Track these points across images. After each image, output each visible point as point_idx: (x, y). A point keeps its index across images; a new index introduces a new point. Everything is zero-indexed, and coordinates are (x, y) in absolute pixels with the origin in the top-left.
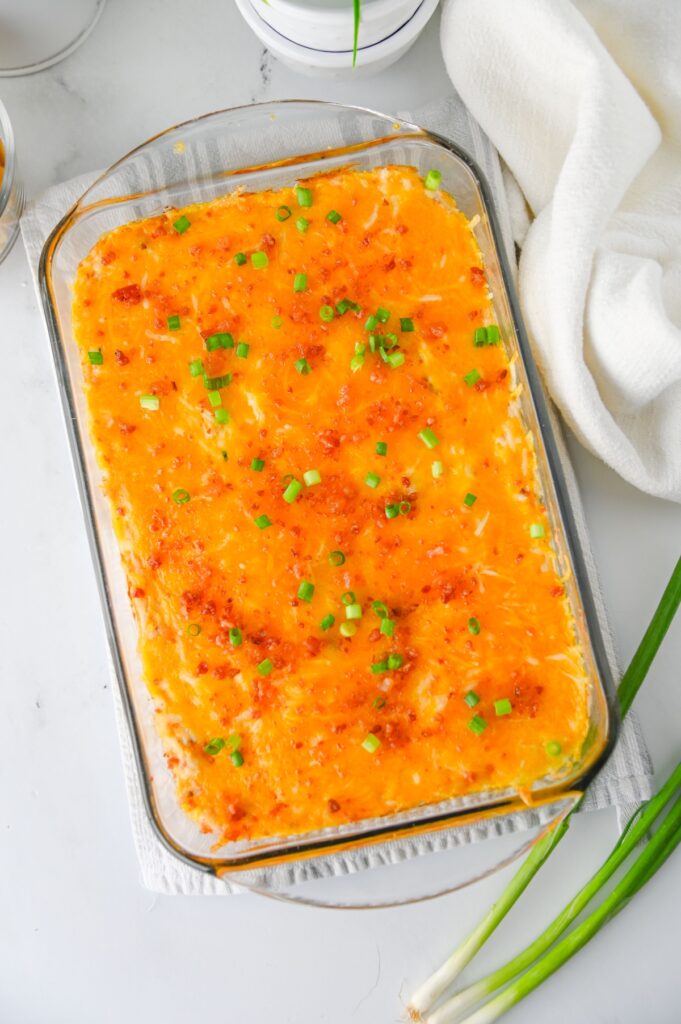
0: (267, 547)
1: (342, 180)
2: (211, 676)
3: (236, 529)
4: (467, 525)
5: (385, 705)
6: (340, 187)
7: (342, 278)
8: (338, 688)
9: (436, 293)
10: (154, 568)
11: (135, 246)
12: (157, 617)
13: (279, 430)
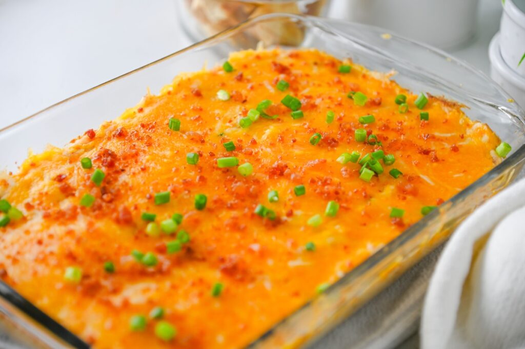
0: (177, 170)
1: (450, 111)
2: (58, 185)
3: (175, 152)
4: (291, 256)
5: (110, 271)
6: (445, 113)
7: (392, 136)
9: (433, 181)
10: (114, 136)
11: (311, 61)
12: (82, 150)
13: (264, 148)
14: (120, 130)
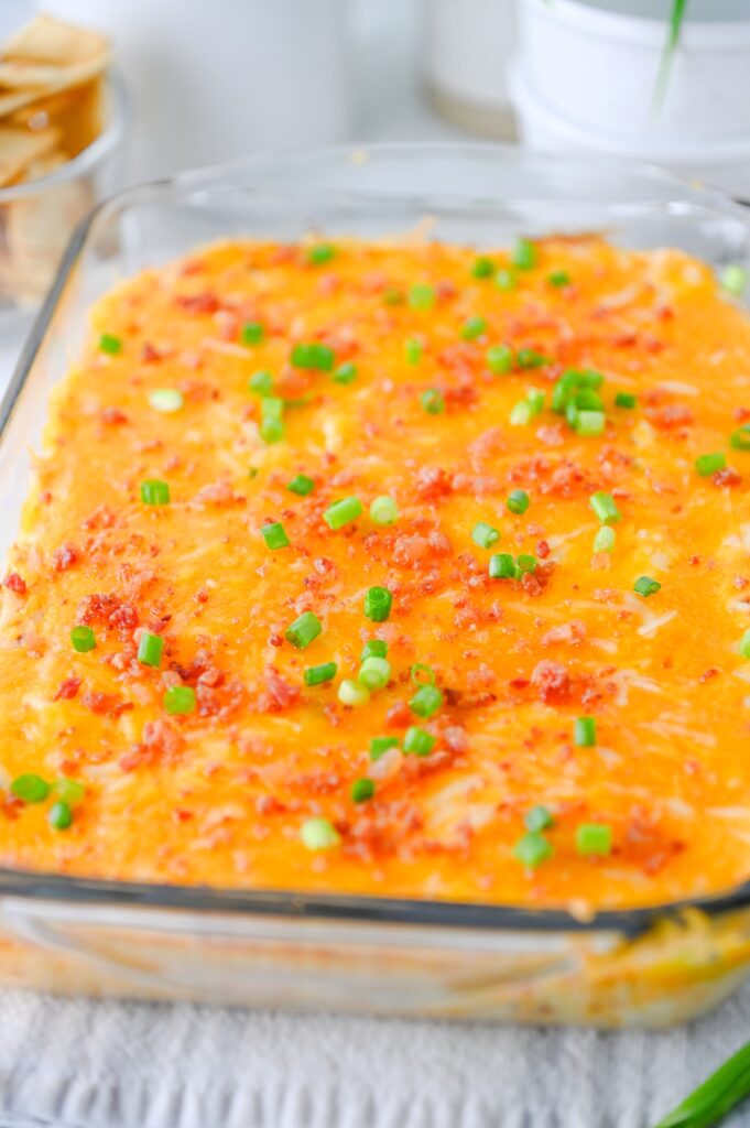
2: (79, 705)
4: (629, 618)
5: (369, 798)
8: (298, 760)
10: (59, 569)
14: (70, 550)
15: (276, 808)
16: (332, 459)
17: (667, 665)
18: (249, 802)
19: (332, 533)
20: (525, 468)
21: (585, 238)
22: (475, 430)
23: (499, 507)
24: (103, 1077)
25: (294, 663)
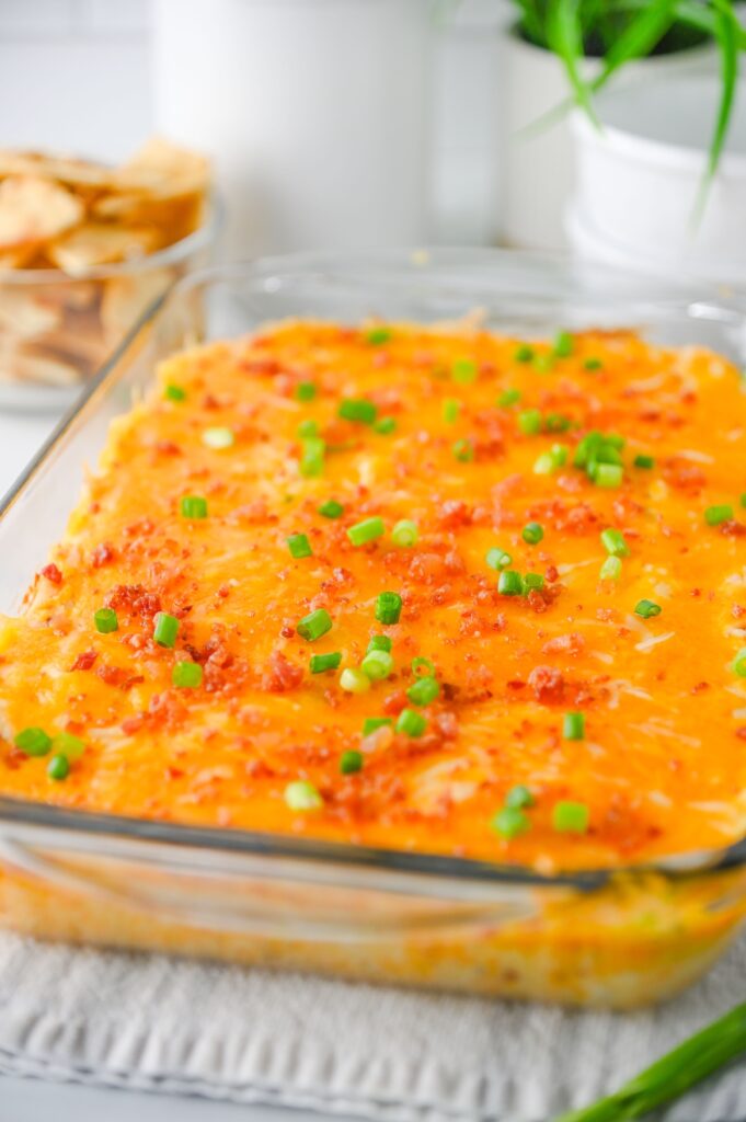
1: (621, 346)
2: (93, 675)
4: (628, 635)
5: (356, 770)
8: (292, 734)
9: (707, 456)
10: (96, 565)
11: (302, 343)
12: (62, 608)
13: (388, 495)
14: (107, 549)
15: (264, 773)
16: (363, 491)
17: (661, 677)
18: (241, 765)
19: (354, 549)
20: (543, 508)
21: (621, 334)
22: (497, 476)
23: (514, 537)
24: (72, 1016)
25: (302, 653)
